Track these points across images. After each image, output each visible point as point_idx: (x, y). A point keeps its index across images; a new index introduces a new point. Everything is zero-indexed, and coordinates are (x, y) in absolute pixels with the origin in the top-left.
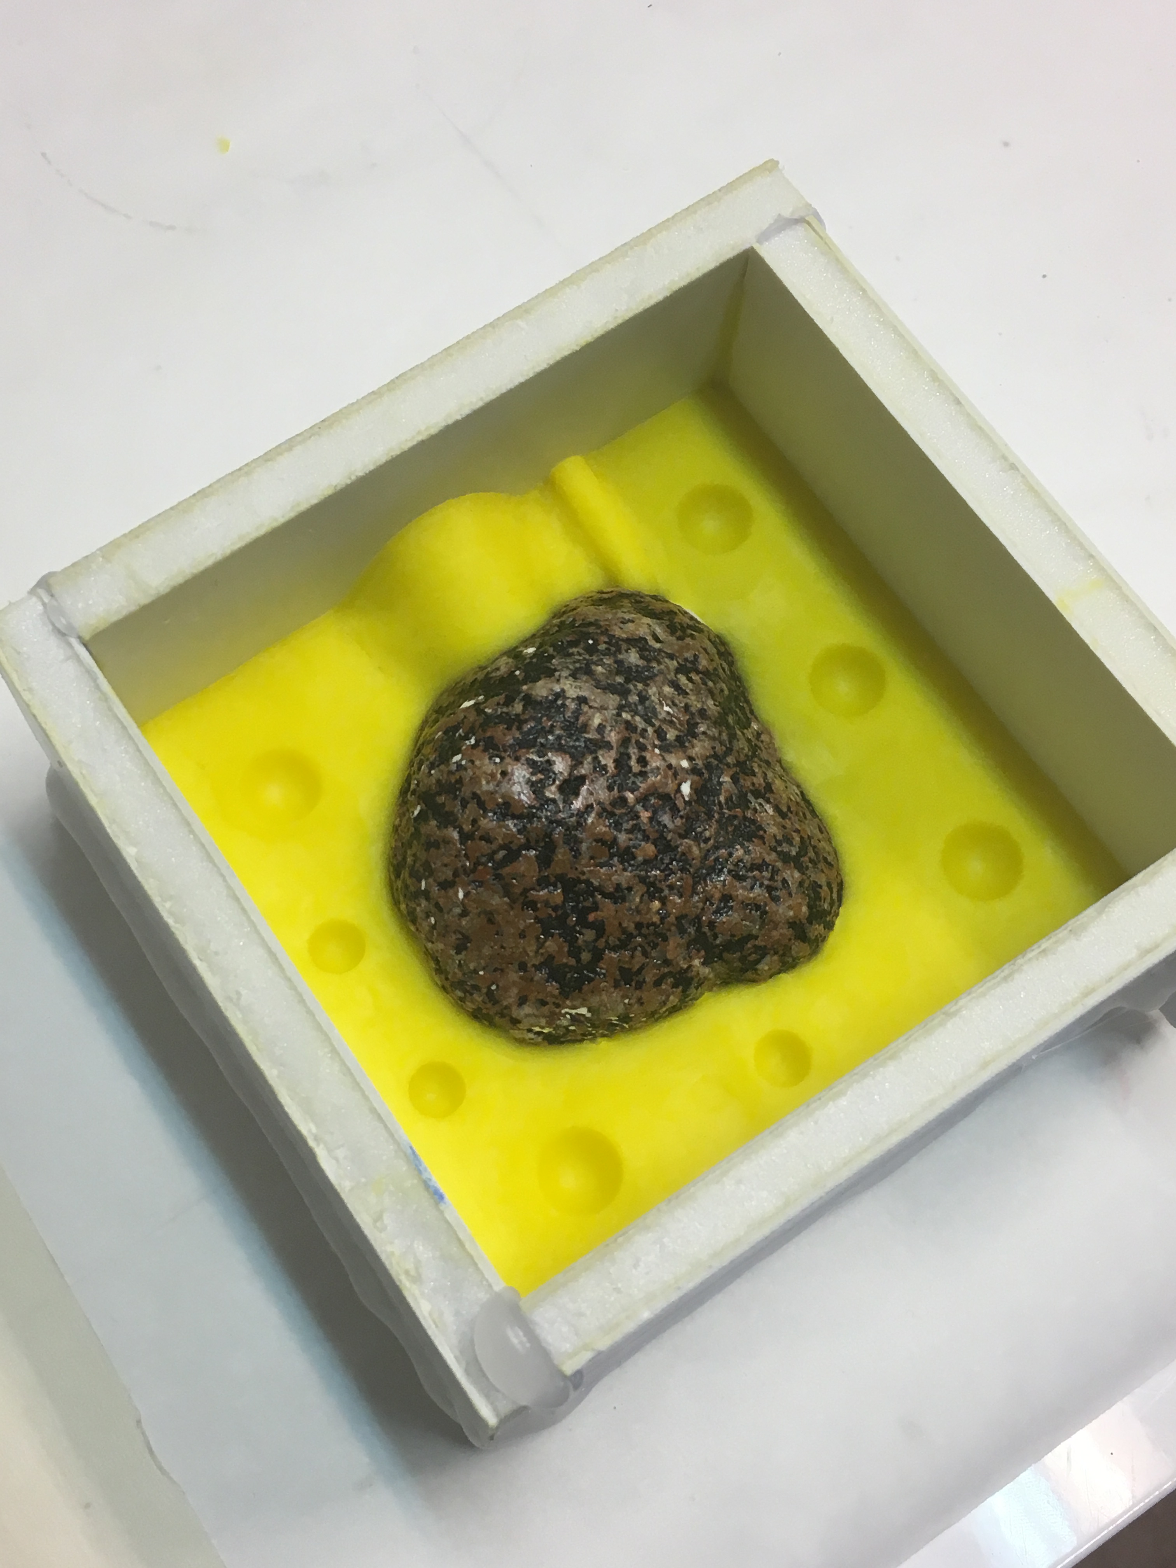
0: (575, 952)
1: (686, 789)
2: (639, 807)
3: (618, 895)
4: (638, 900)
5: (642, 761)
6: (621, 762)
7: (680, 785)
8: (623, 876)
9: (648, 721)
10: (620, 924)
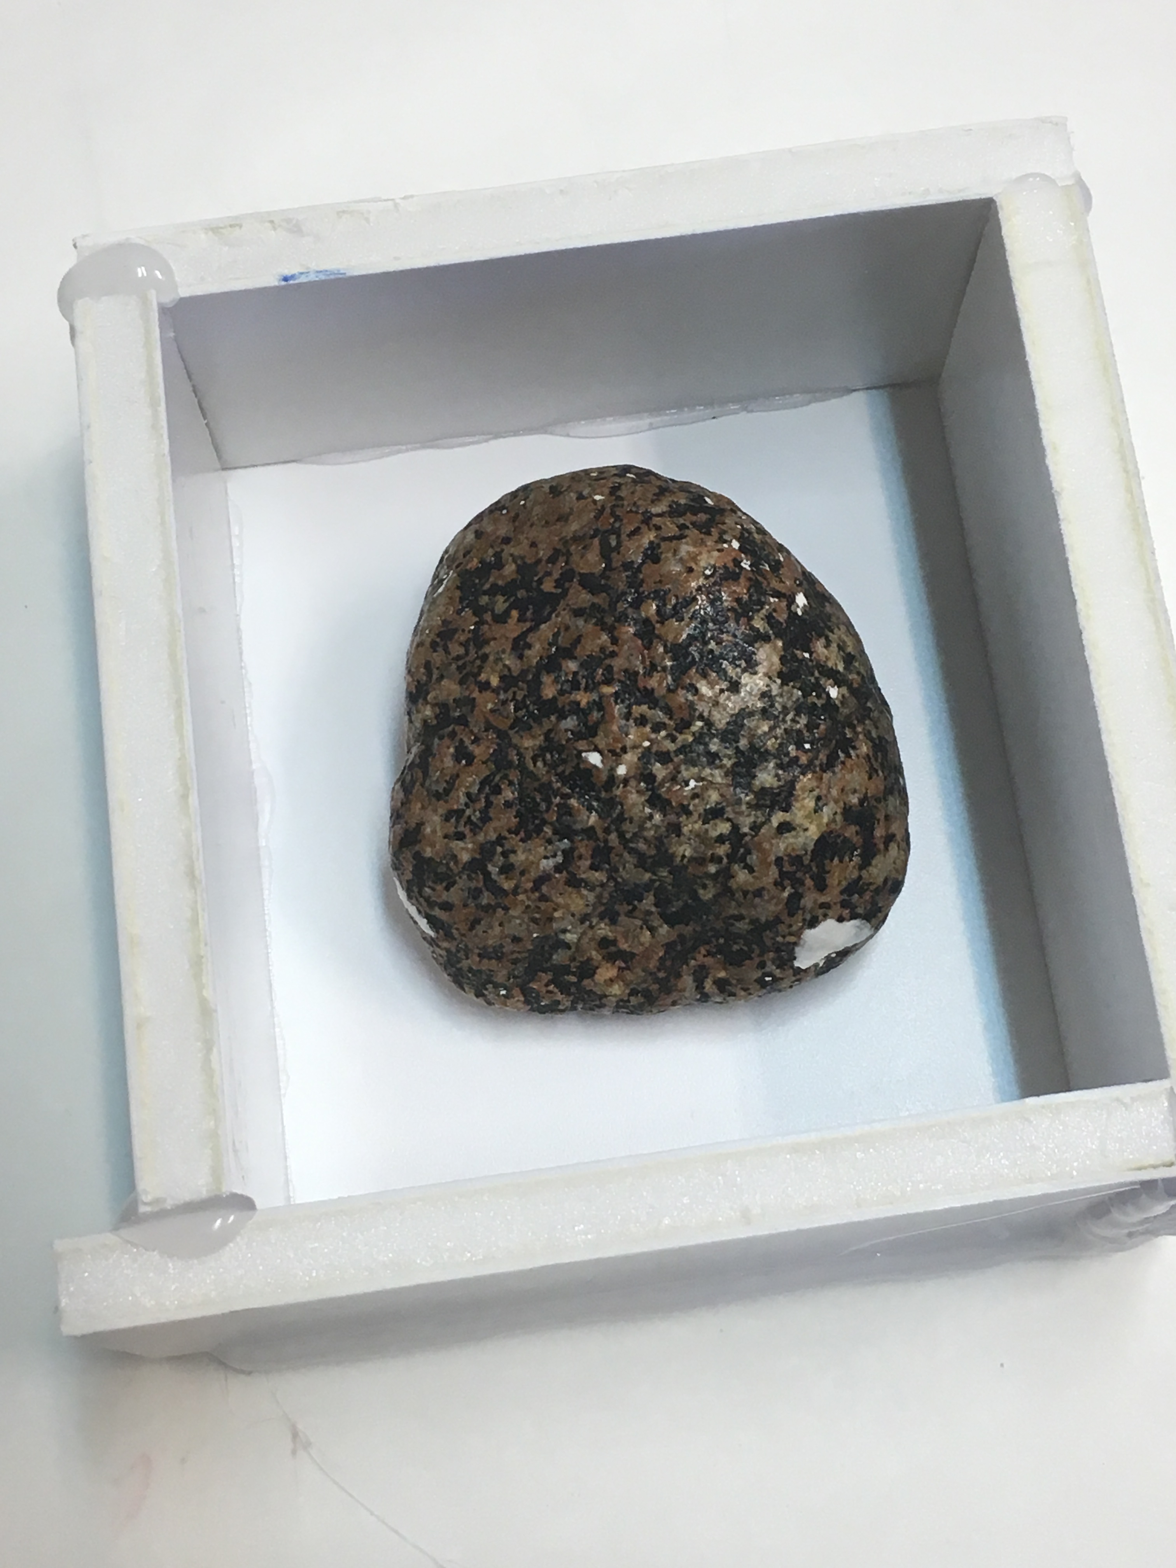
0: (494, 591)
1: (595, 758)
2: (595, 696)
3: (520, 645)
4: (507, 662)
5: (642, 721)
6: (648, 695)
7: (599, 752)
8: (534, 655)
9: (684, 749)
10: (495, 639)
